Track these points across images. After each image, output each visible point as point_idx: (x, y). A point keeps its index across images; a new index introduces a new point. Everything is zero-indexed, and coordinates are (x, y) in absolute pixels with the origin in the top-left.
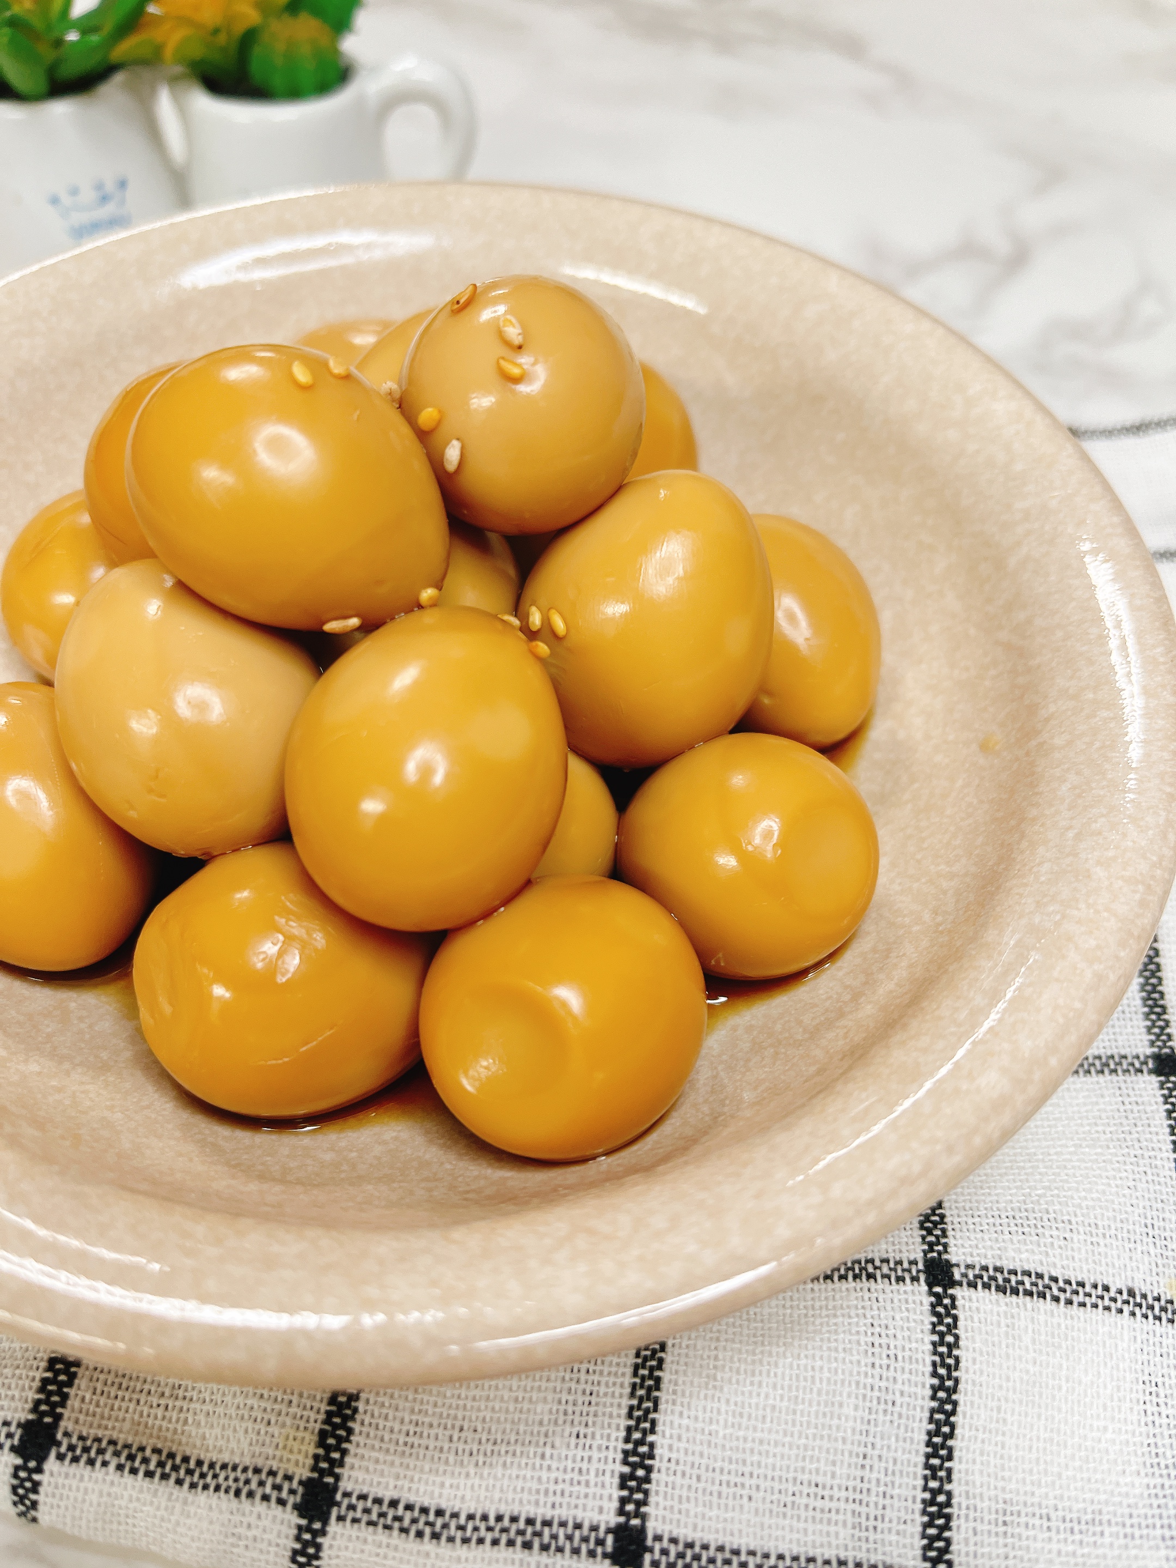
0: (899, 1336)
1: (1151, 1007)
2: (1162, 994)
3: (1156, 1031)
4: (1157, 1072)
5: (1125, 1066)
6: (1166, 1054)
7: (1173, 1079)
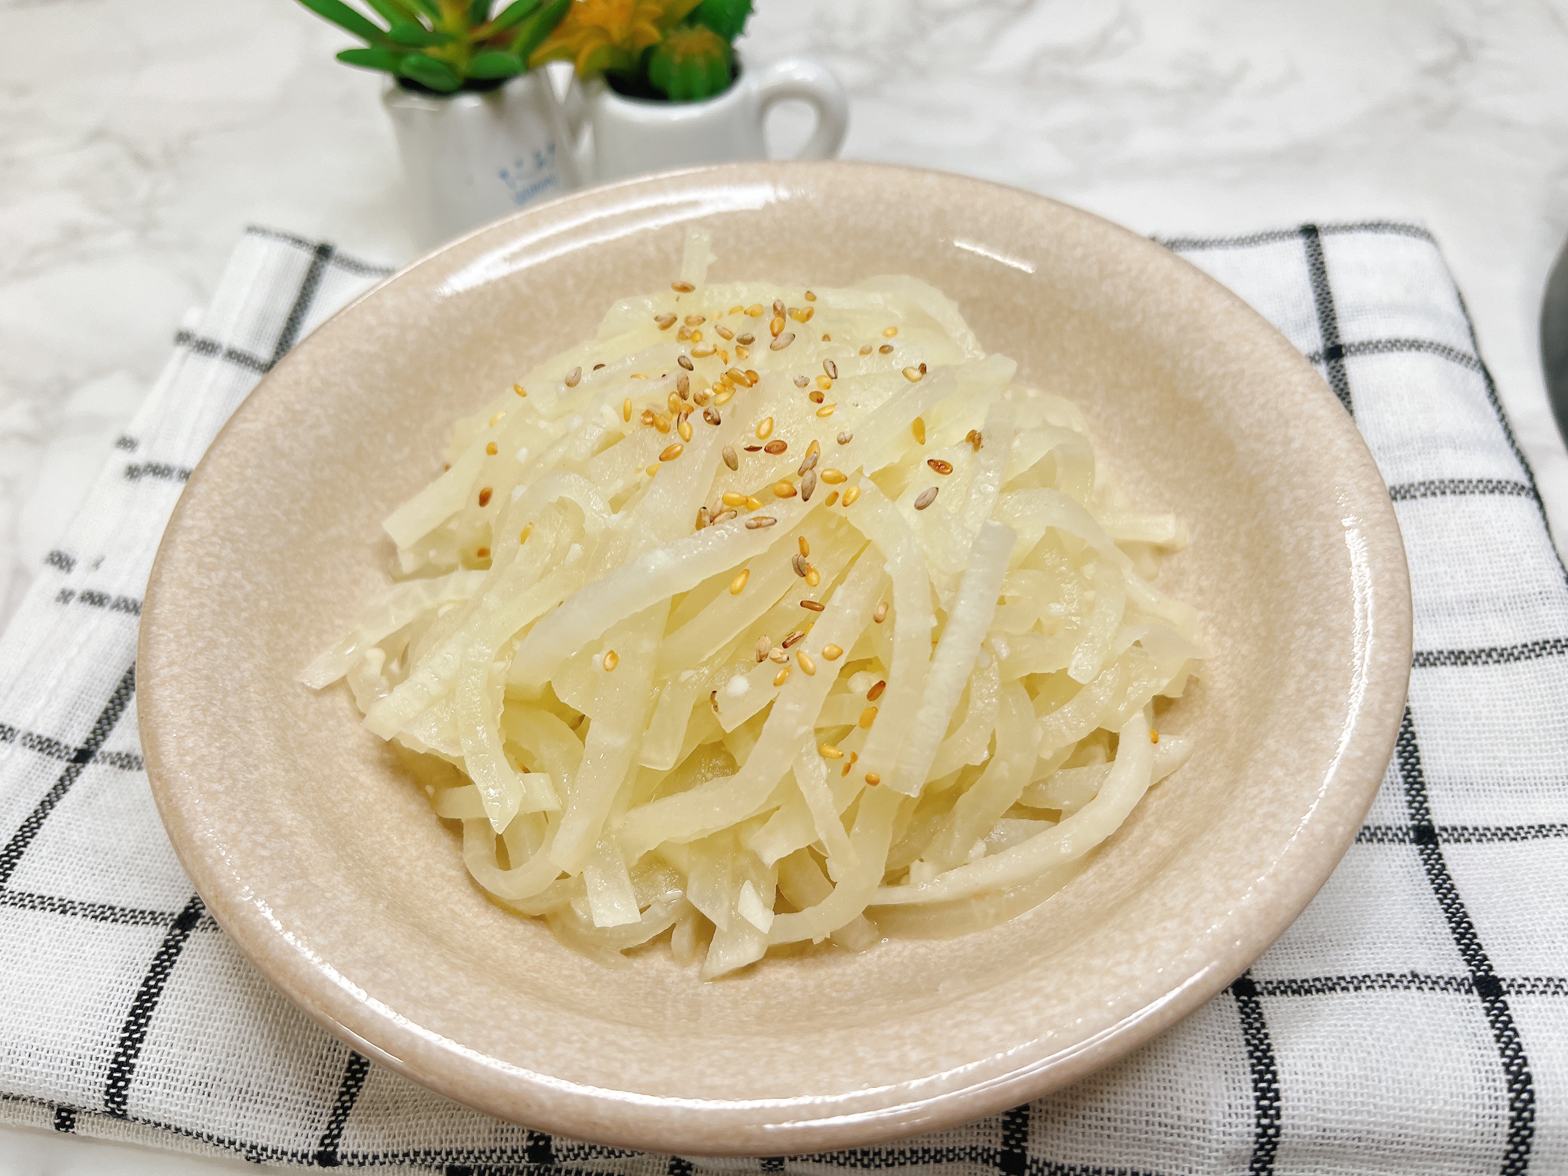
1: (1412, 784)
2: (1420, 772)
3: (1416, 805)
4: (1417, 841)
5: (1390, 836)
6: (1425, 827)
7: (1431, 846)
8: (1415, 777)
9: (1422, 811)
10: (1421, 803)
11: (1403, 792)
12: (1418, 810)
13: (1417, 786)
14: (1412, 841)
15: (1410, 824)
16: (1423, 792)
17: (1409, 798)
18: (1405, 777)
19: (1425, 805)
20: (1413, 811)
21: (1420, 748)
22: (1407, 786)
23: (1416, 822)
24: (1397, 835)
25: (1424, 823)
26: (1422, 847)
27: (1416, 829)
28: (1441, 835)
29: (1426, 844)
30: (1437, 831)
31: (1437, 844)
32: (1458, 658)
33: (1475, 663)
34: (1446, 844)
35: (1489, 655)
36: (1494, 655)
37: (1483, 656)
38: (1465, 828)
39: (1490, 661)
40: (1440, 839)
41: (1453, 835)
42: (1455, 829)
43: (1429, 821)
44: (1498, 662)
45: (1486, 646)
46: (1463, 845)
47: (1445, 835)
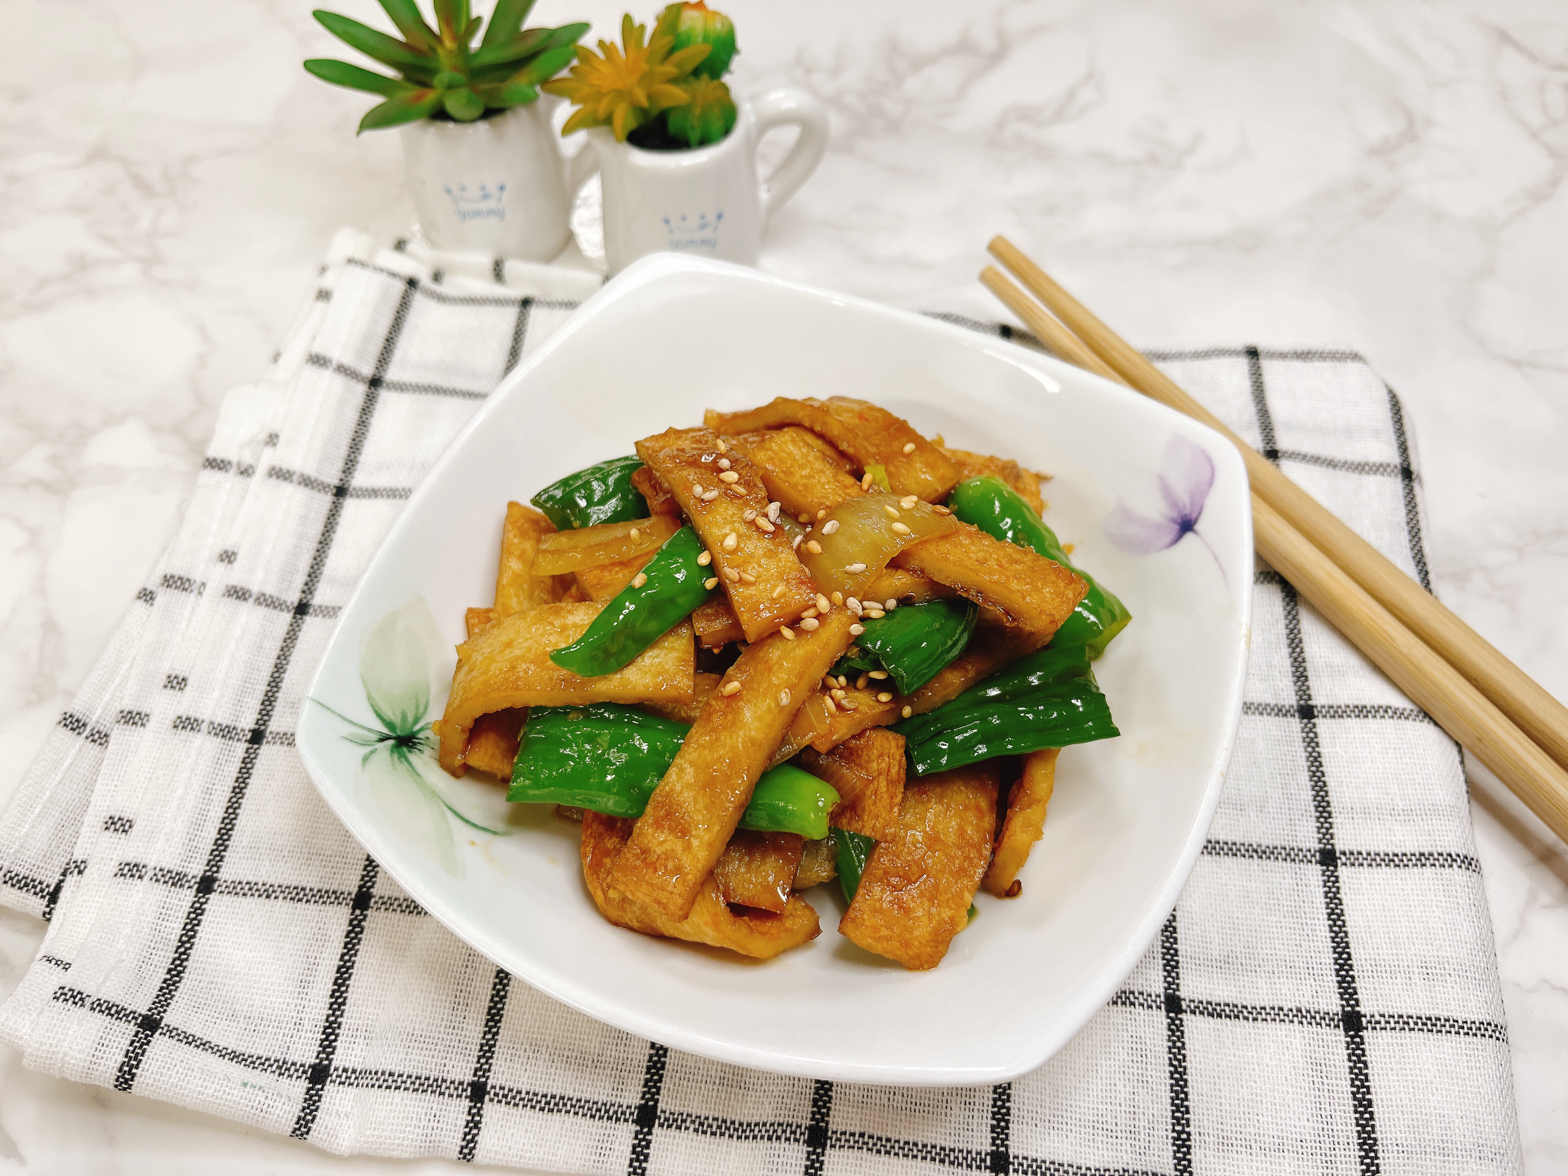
0: (1148, 1043)
1: (1321, 812)
2: (1328, 802)
3: (1324, 831)
5: (1301, 857)
6: (1329, 850)
9: (1328, 837)
10: (1327, 829)
11: (1314, 819)
12: (1324, 835)
13: (1325, 815)
14: (1317, 862)
15: (1317, 847)
16: (1330, 820)
19: (1331, 831)
20: (1321, 836)
23: (1322, 846)
24: (1306, 856)
28: (1340, 858)
29: (1328, 865)
31: (1336, 866)
34: (1344, 867)
36: (1390, 712)
38: (1360, 853)
39: (1386, 716)
41: (1350, 859)
42: (1352, 853)
43: (1332, 845)
46: (1357, 869)
47: (1343, 858)
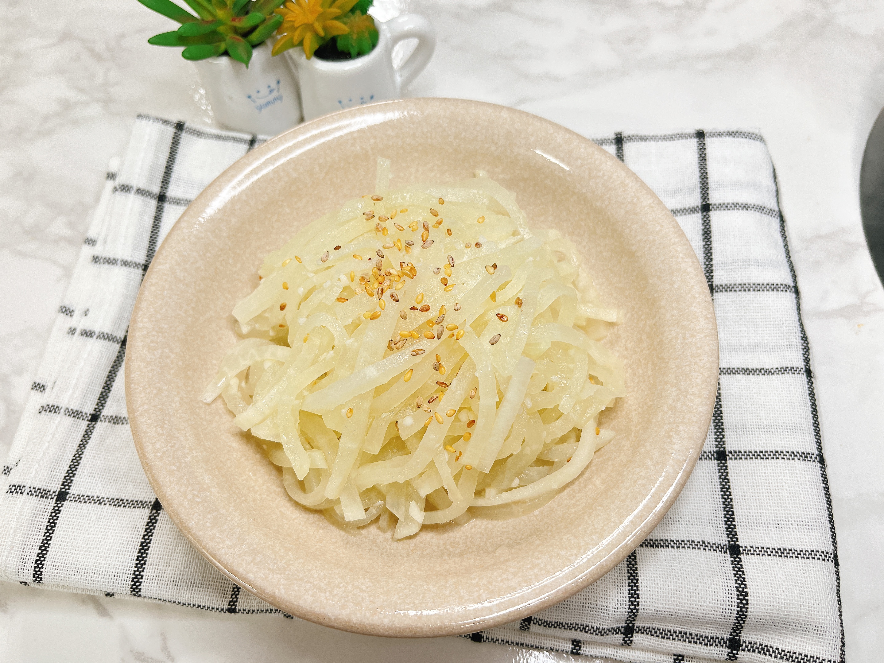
1: (717, 429)
2: (722, 423)
3: (719, 440)
4: (717, 459)
5: (705, 456)
6: (722, 451)
7: (723, 462)
8: (719, 426)
9: (721, 443)
10: (721, 439)
11: (713, 433)
12: (719, 442)
13: (720, 430)
14: (715, 459)
15: (715, 449)
16: (723, 433)
17: (716, 436)
18: (715, 426)
19: (723, 440)
20: (717, 443)
21: (723, 412)
22: (716, 430)
23: (718, 449)
24: (708, 456)
25: (722, 449)
26: (719, 462)
27: (718, 453)
29: (721, 460)
30: (727, 453)
31: (726, 460)
32: (746, 371)
33: (753, 374)
34: (730, 460)
35: (760, 371)
36: (763, 371)
37: (758, 371)
38: (740, 452)
39: (760, 374)
40: (728, 457)
41: (734, 455)
42: (735, 452)
43: (724, 448)
44: (764, 374)
45: (759, 367)
46: (738, 461)
47: (730, 455)
